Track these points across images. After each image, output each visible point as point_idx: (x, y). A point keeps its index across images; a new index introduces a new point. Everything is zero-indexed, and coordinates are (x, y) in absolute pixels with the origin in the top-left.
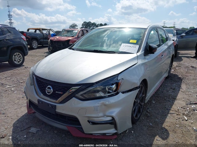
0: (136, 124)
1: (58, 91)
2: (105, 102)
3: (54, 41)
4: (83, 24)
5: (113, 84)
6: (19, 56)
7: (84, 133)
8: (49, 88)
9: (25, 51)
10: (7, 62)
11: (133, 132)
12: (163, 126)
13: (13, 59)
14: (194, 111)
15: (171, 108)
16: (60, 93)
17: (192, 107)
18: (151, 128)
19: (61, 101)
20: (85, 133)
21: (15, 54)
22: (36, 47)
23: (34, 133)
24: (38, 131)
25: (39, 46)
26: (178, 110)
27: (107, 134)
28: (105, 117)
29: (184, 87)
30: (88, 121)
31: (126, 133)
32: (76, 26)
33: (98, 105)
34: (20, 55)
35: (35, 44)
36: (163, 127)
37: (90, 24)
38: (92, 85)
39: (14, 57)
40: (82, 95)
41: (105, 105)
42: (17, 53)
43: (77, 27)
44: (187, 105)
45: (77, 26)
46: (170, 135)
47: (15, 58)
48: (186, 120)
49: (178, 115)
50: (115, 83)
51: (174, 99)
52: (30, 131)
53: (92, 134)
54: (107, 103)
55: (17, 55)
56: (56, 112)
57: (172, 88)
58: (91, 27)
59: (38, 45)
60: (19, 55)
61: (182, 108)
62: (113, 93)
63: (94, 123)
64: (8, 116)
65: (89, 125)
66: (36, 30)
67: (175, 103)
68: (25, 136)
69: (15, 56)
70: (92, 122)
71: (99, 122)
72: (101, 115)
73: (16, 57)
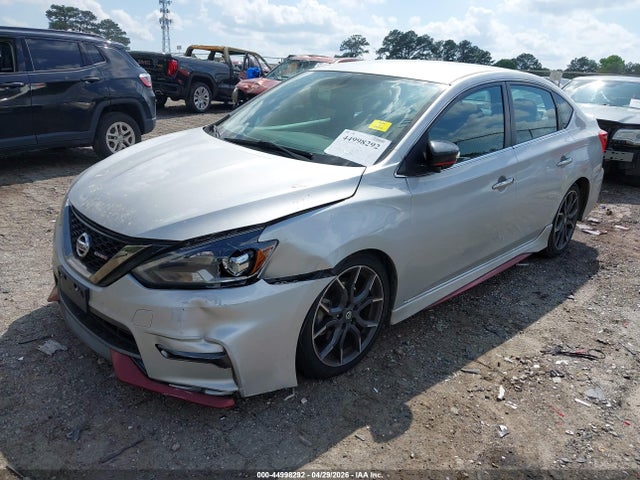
0: (331, 381)
1: (99, 250)
2: (204, 300)
3: (248, 92)
4: (386, 39)
5: (238, 254)
6: (124, 133)
7: (147, 376)
8: (83, 239)
9: (146, 120)
10: (91, 148)
11: (304, 401)
12: (408, 404)
13: (108, 140)
14: (552, 376)
15: (483, 353)
16: (102, 256)
17: (558, 362)
18: (367, 402)
19: (100, 279)
20: (150, 376)
21: (115, 125)
22: (203, 108)
23: (46, 355)
24: (61, 350)
25: (213, 102)
26: (499, 365)
27: (207, 392)
28: (203, 341)
29: (585, 295)
30: (156, 345)
31: (283, 402)
32: (363, 42)
33: (185, 306)
34: (130, 129)
35: (202, 98)
36: (406, 407)
37: (412, 41)
38: (177, 246)
39: (109, 134)
40: (148, 271)
41: (205, 310)
42: (121, 124)
43: (365, 48)
44: (544, 353)
45: (367, 44)
46: (411, 430)
47: (113, 138)
48: (499, 400)
49: (485, 378)
50: (246, 251)
51: (519, 327)
52: (41, 347)
53: (167, 384)
54: (211, 304)
55: (119, 131)
56: (88, 307)
57: (538, 293)
58: (414, 49)
59: (212, 99)
60: (125, 129)
61: (518, 359)
62: (238, 279)
63: (172, 355)
64: (12, 301)
65: (161, 357)
66: (213, 51)
67: (507, 343)
68: (21, 359)
69: (113, 131)
70: (167, 352)
71: (179, 354)
72: (193, 333)
73: (116, 134)
